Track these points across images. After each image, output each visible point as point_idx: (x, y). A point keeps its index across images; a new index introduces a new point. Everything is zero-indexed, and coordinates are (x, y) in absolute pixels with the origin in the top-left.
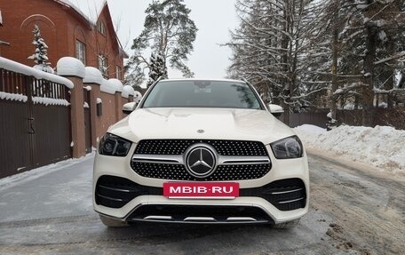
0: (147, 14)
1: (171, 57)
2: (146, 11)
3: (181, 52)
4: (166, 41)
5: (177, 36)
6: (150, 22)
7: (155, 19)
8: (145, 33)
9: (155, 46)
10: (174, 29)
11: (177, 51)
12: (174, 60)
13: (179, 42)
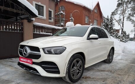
0: (118, 2)
1: (127, 17)
2: (118, 1)
3: (131, 14)
4: (125, 11)
5: (131, 8)
6: (119, 5)
7: (122, 3)
8: (116, 9)
9: (120, 13)
10: (129, 6)
11: (130, 14)
12: (128, 18)
13: (131, 10)
